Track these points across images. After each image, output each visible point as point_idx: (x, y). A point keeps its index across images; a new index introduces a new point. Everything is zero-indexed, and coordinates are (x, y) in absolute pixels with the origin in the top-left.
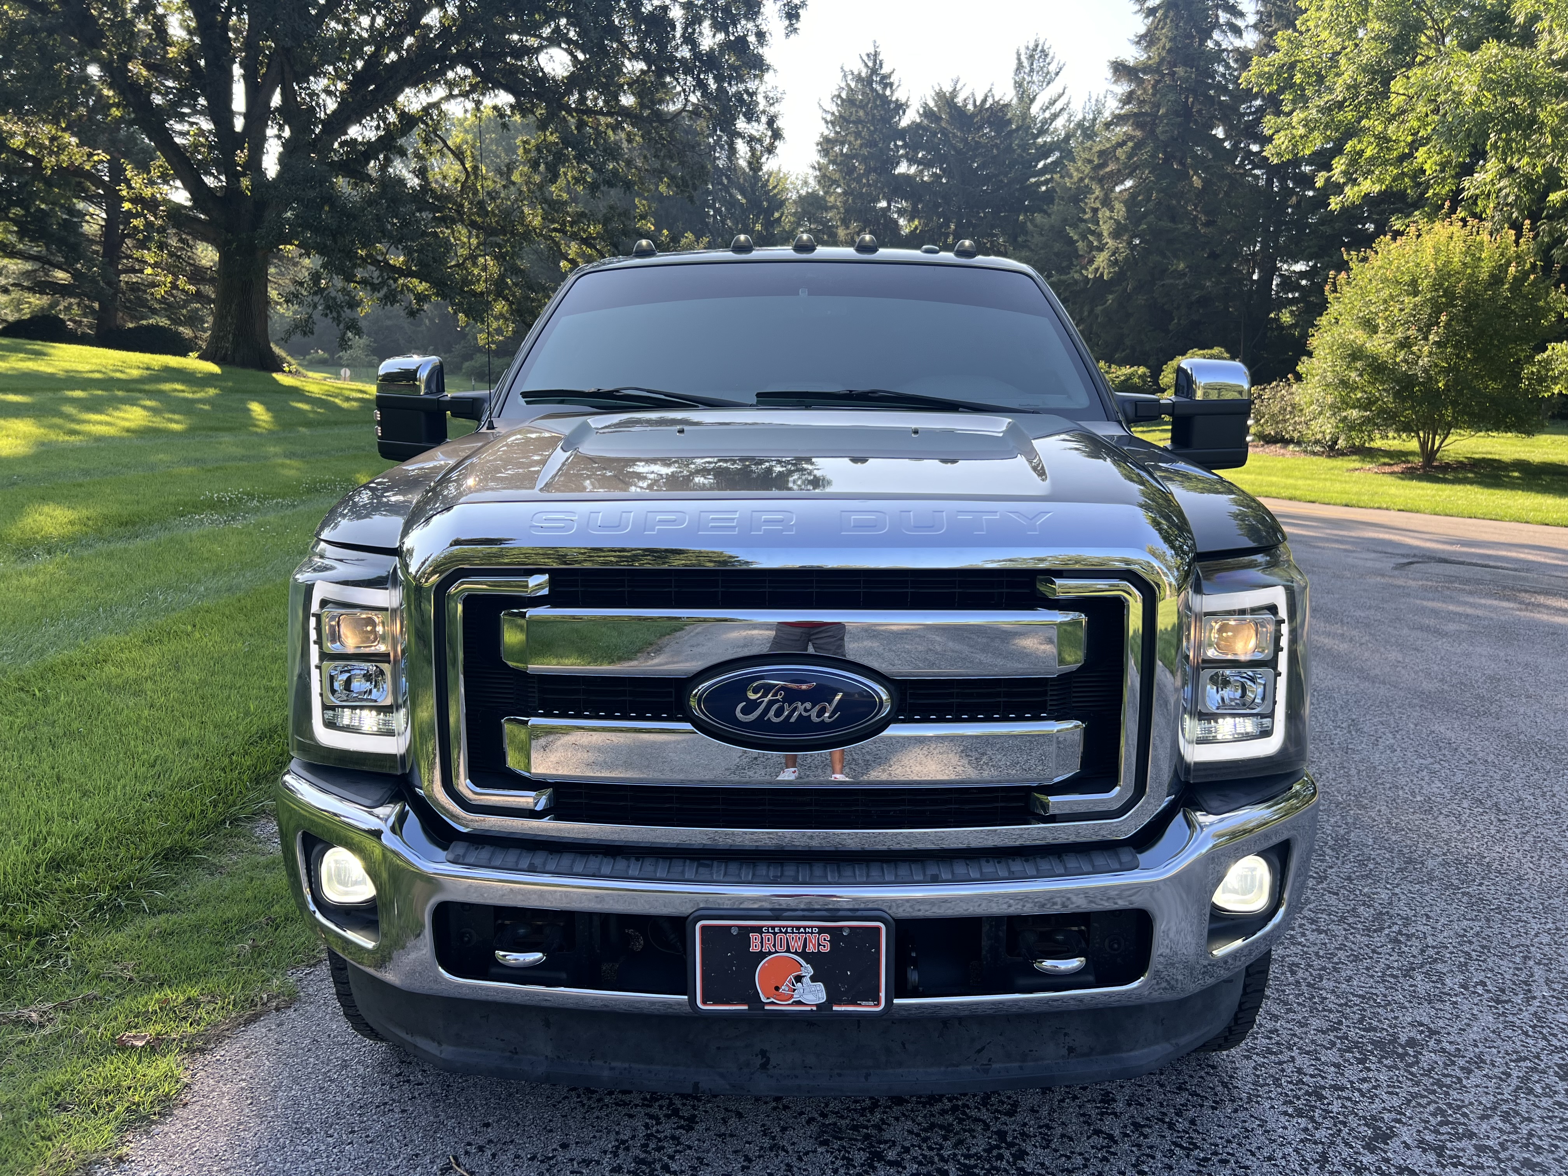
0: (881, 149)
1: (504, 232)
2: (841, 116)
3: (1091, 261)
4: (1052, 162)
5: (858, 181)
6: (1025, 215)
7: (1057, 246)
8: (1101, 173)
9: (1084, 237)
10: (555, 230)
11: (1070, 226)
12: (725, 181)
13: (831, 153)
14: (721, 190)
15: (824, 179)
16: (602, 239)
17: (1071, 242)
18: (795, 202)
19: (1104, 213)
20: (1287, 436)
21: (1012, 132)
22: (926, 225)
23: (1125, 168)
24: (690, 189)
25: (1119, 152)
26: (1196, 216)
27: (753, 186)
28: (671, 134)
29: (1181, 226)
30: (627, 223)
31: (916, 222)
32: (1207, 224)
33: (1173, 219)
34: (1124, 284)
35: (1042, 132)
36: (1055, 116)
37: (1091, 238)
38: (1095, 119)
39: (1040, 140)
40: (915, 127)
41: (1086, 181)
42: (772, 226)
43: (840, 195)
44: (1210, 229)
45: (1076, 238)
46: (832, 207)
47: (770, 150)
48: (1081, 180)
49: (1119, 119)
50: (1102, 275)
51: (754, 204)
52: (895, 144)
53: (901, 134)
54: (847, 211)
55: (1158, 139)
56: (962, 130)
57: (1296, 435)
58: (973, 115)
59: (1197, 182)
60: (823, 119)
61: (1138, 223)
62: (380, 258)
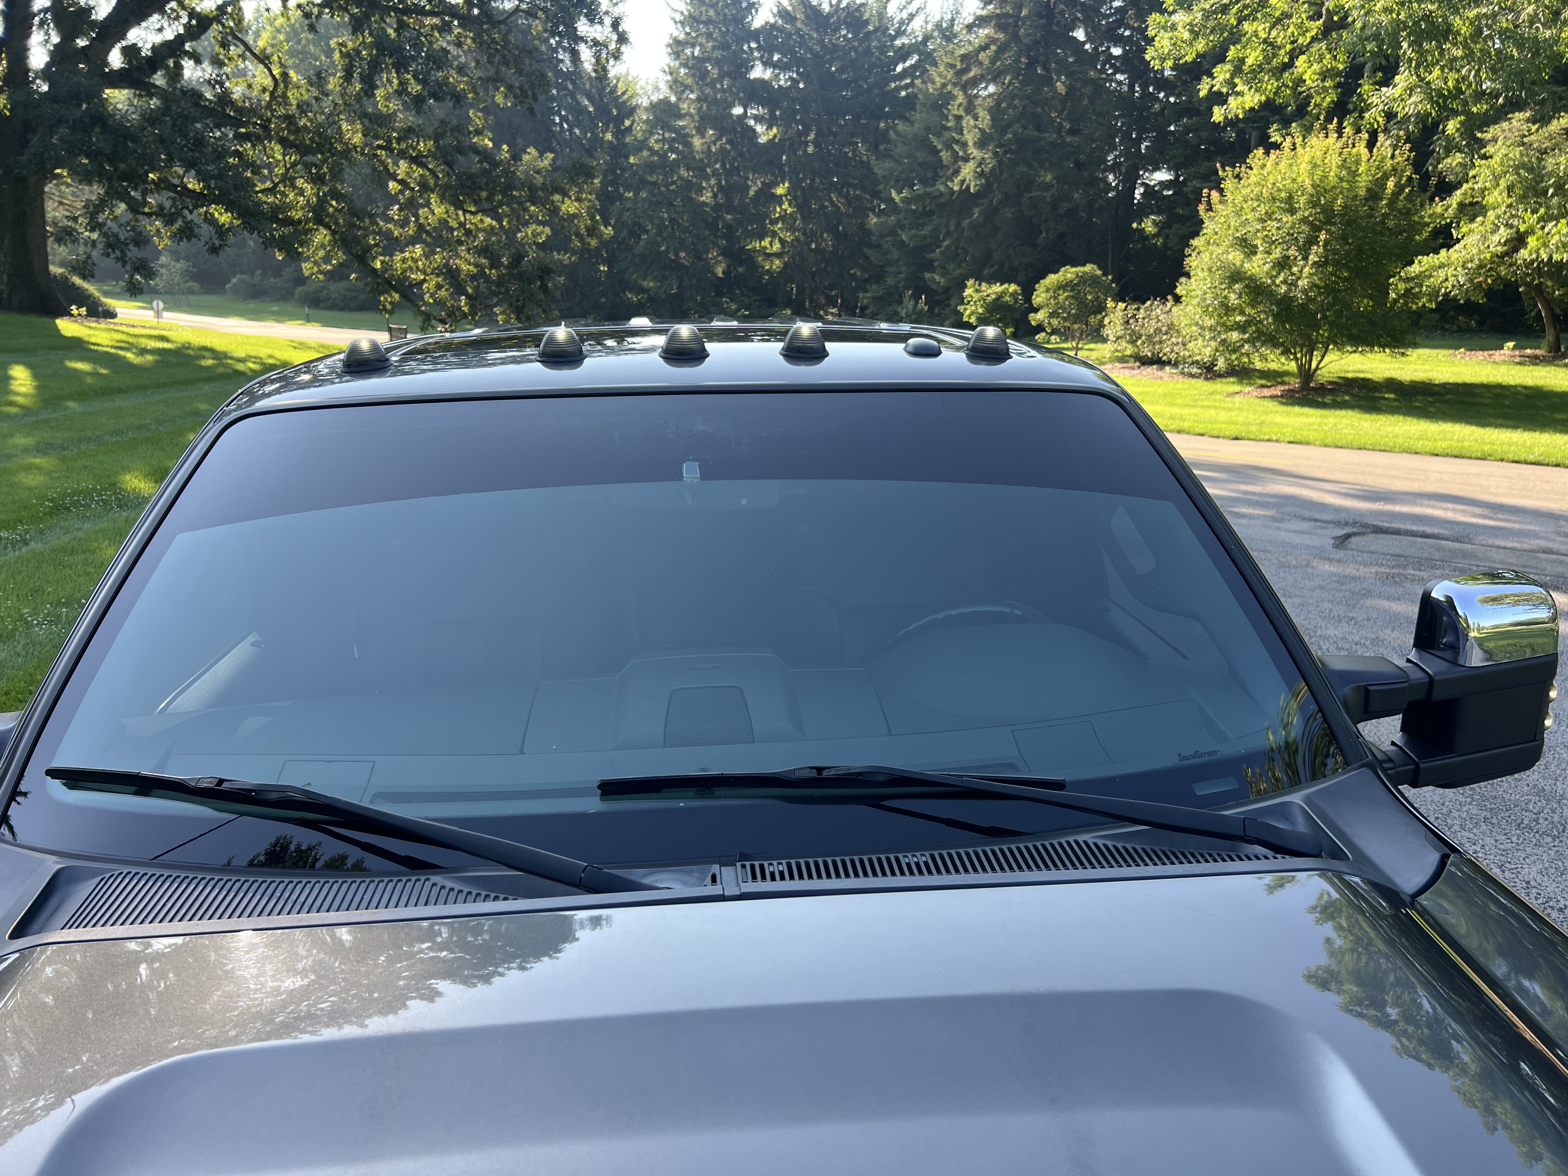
0: (735, 52)
1: (320, 149)
2: (690, 16)
3: (957, 172)
4: (912, 66)
5: (712, 85)
6: (886, 122)
7: (921, 156)
8: (964, 78)
9: (948, 146)
10: (380, 147)
11: (934, 135)
12: (570, 87)
13: (683, 57)
14: (566, 96)
15: (677, 85)
16: (434, 157)
17: (935, 152)
18: (646, 109)
19: (968, 121)
20: (1164, 358)
21: (869, 33)
22: (786, 133)
23: (988, 74)
24: (530, 100)
25: (982, 56)
26: (1060, 124)
27: (601, 91)
28: (505, 37)
29: (1046, 135)
30: (462, 138)
31: (775, 130)
32: (1073, 132)
33: (1038, 128)
34: (991, 196)
35: (900, 33)
36: (912, 16)
37: (956, 147)
38: (953, 20)
39: (898, 43)
40: (769, 29)
41: (949, 87)
42: (623, 135)
43: (693, 101)
44: (1076, 139)
45: (939, 147)
46: (685, 115)
47: (617, 56)
48: (944, 85)
49: (981, 21)
50: (968, 187)
51: (603, 111)
52: (749, 47)
53: (755, 35)
54: (702, 119)
55: (1021, 42)
56: (818, 32)
57: (1173, 356)
58: (830, 16)
59: (1060, 87)
60: (673, 19)
61: (1003, 131)
62: (176, 181)
